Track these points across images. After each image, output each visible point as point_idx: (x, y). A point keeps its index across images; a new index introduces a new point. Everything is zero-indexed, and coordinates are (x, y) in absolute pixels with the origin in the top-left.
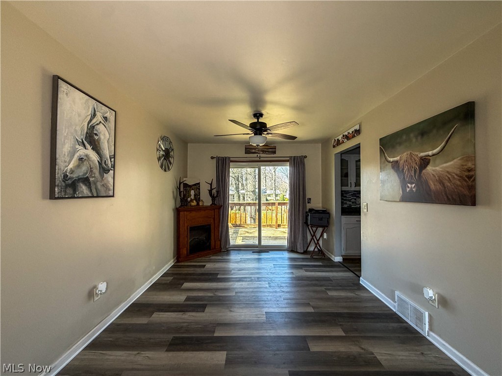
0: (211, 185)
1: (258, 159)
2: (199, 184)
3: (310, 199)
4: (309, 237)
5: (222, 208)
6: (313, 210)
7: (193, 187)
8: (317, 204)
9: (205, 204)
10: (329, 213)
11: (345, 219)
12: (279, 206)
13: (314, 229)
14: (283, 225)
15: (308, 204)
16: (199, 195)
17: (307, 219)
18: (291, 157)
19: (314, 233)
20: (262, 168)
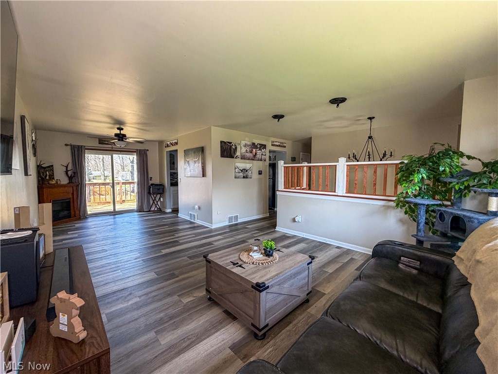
0: (67, 167)
1: (111, 149)
2: (52, 166)
3: (151, 178)
4: (151, 202)
5: (80, 186)
6: (154, 184)
7: (47, 169)
8: (156, 180)
9: (62, 183)
10: (164, 186)
11: (172, 188)
12: (123, 186)
13: (155, 196)
14: (127, 201)
15: (150, 181)
16: (53, 175)
17: (150, 190)
18: (137, 150)
19: (155, 198)
20: (114, 155)
